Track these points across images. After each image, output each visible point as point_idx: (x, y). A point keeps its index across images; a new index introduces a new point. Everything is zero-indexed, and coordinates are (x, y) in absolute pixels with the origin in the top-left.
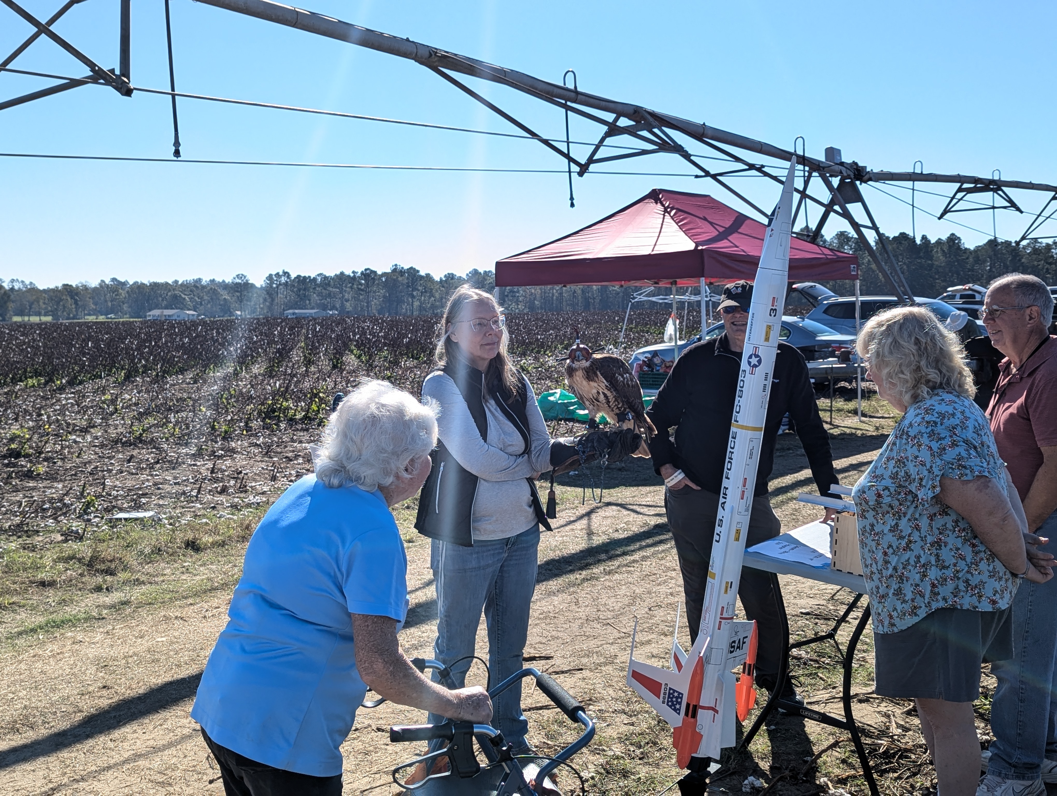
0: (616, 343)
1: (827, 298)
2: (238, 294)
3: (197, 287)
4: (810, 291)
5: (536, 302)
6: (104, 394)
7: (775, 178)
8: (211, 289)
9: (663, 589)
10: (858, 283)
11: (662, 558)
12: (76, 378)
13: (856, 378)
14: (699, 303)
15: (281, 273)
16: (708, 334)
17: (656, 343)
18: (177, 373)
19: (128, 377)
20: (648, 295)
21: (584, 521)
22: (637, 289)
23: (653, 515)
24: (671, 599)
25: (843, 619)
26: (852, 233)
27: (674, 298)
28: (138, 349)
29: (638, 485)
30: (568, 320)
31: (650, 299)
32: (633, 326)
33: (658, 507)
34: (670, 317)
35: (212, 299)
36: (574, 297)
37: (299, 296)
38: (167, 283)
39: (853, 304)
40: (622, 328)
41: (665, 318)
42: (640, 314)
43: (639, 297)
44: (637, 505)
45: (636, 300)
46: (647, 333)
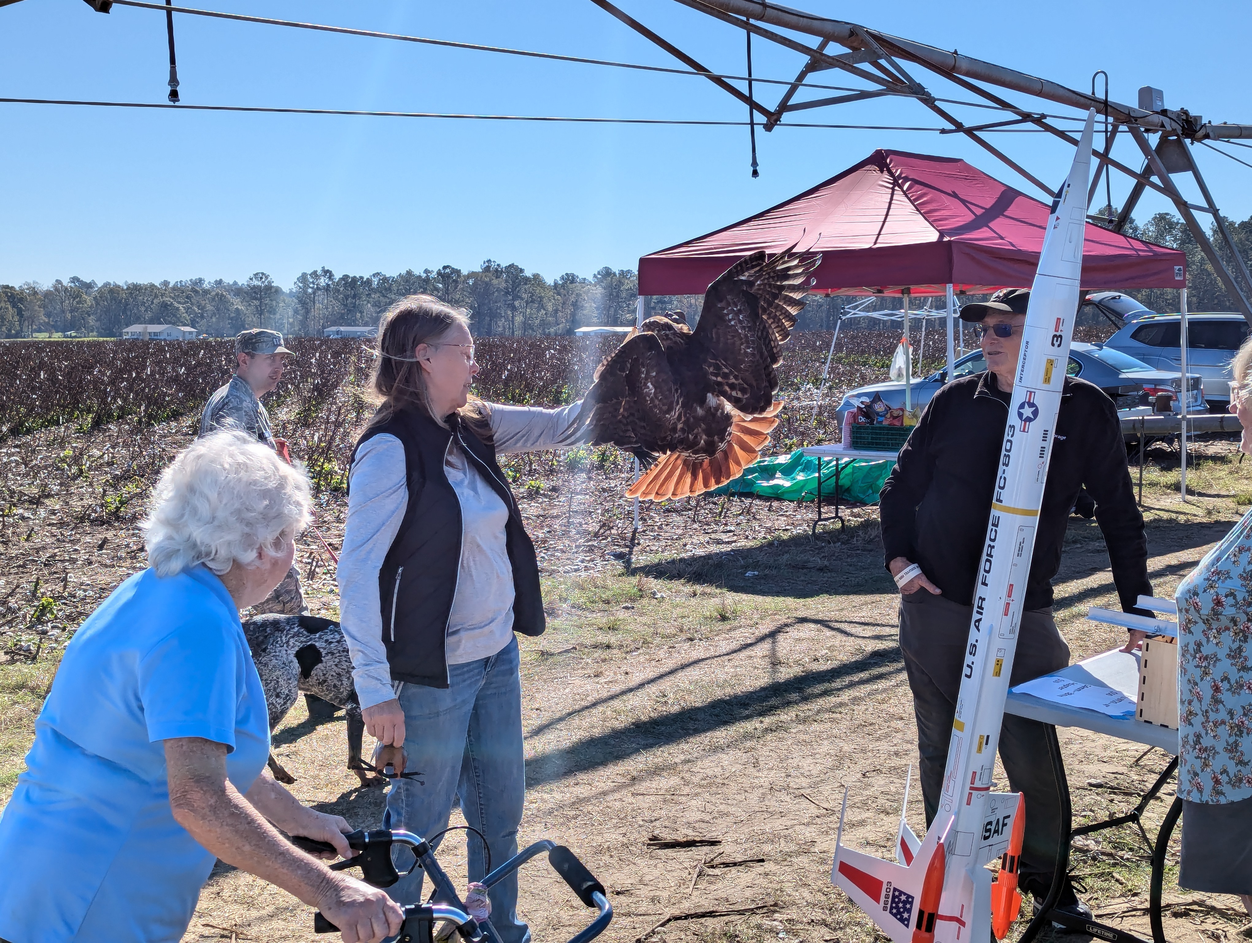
0: (817, 380)
1: (1135, 316)
2: (257, 303)
3: (196, 292)
4: (1112, 305)
6: (63, 448)
7: (1062, 134)
8: (217, 294)
9: (884, 746)
10: (1185, 293)
11: (883, 701)
12: (21, 424)
13: (1179, 436)
14: (943, 322)
15: (319, 272)
16: (956, 367)
17: (877, 381)
18: (168, 419)
19: (97, 424)
20: (867, 309)
21: (766, 646)
22: (850, 300)
23: (869, 638)
24: (896, 762)
25: (1152, 794)
26: (1177, 216)
27: (906, 314)
28: (112, 382)
29: (847, 593)
31: (869, 314)
32: (843, 355)
33: (878, 625)
34: (899, 341)
35: (218, 309)
37: (346, 305)
38: (152, 286)
39: (1176, 325)
40: (826, 358)
41: (891, 343)
42: (853, 337)
43: (853, 312)
44: (846, 622)
45: (848, 316)
46: (864, 366)
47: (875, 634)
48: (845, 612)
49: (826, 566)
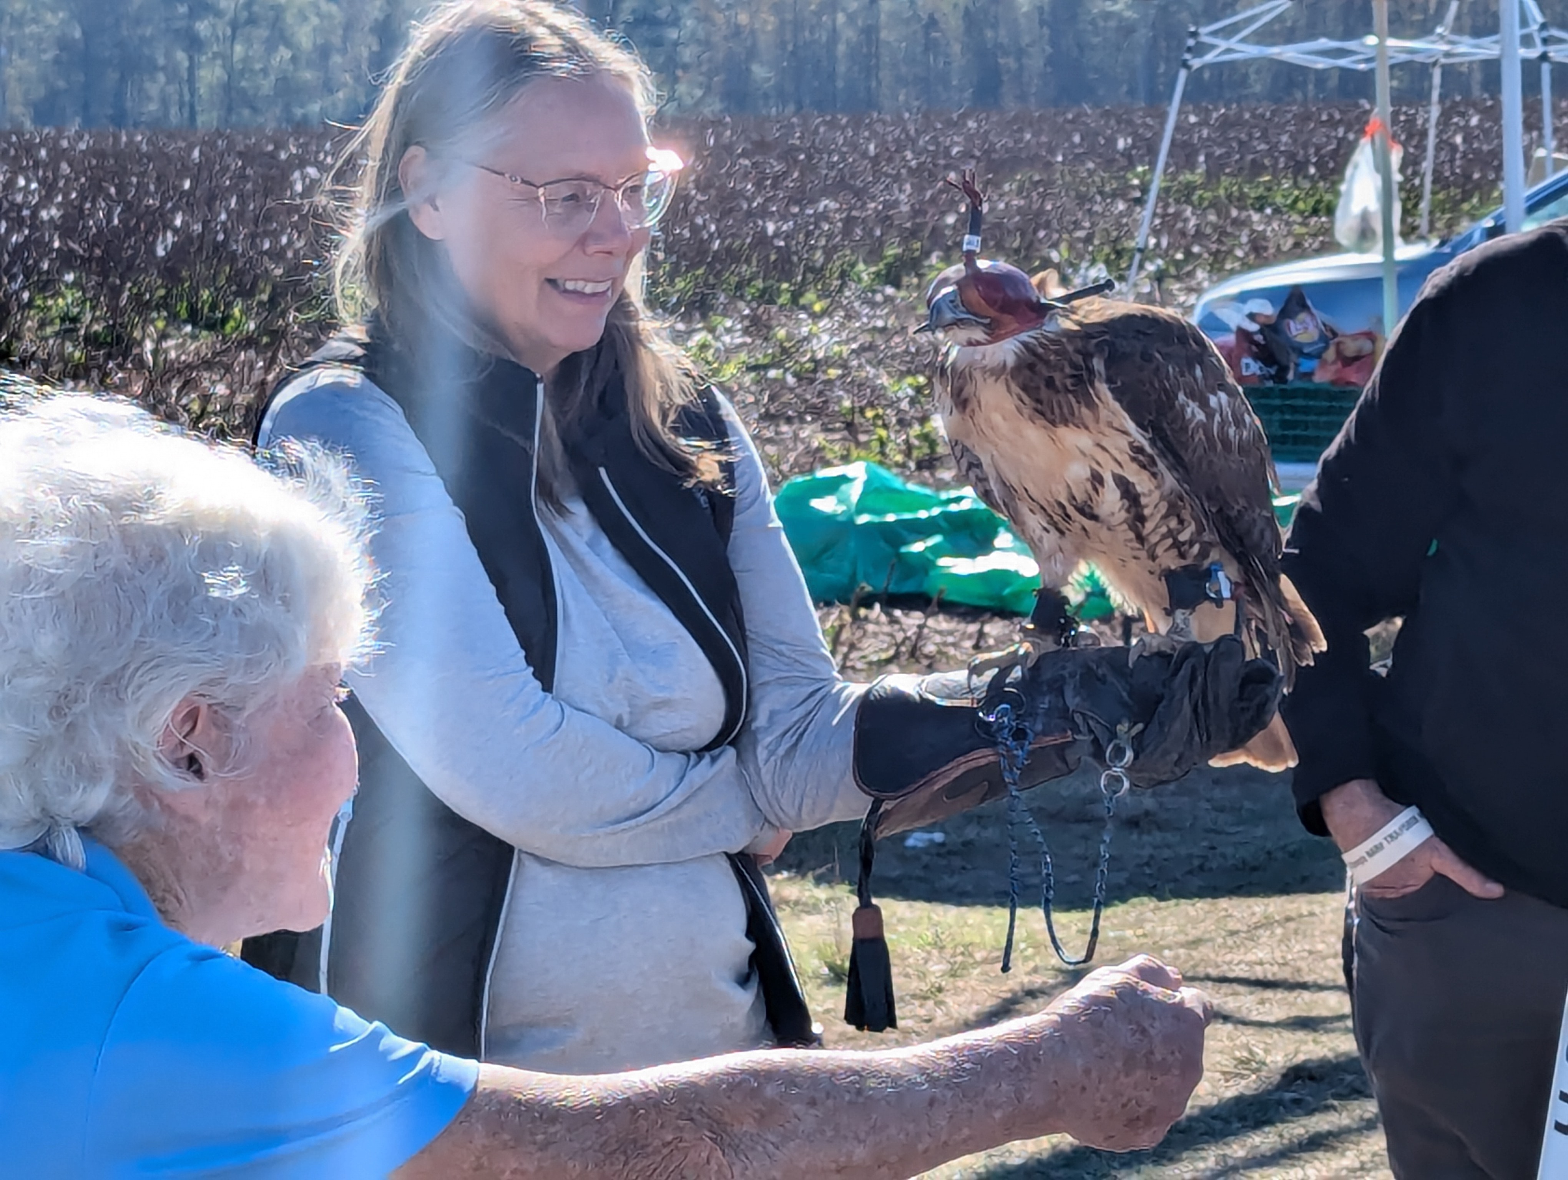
0: (1119, 254)
5: (759, 71)
16: (1533, 208)
17: (1298, 252)
20: (1265, 36)
23: (1277, 1025)
27: (1381, 48)
29: (1213, 891)
30: (900, 149)
31: (1276, 51)
32: (1197, 176)
33: (1304, 986)
34: (1362, 132)
36: (930, 46)
40: (1144, 189)
41: (1341, 141)
42: (1226, 124)
43: (1223, 44)
44: (1208, 978)
45: (1209, 58)
46: (1261, 209)
47: (1294, 1013)
48: (1204, 950)
49: (1147, 813)
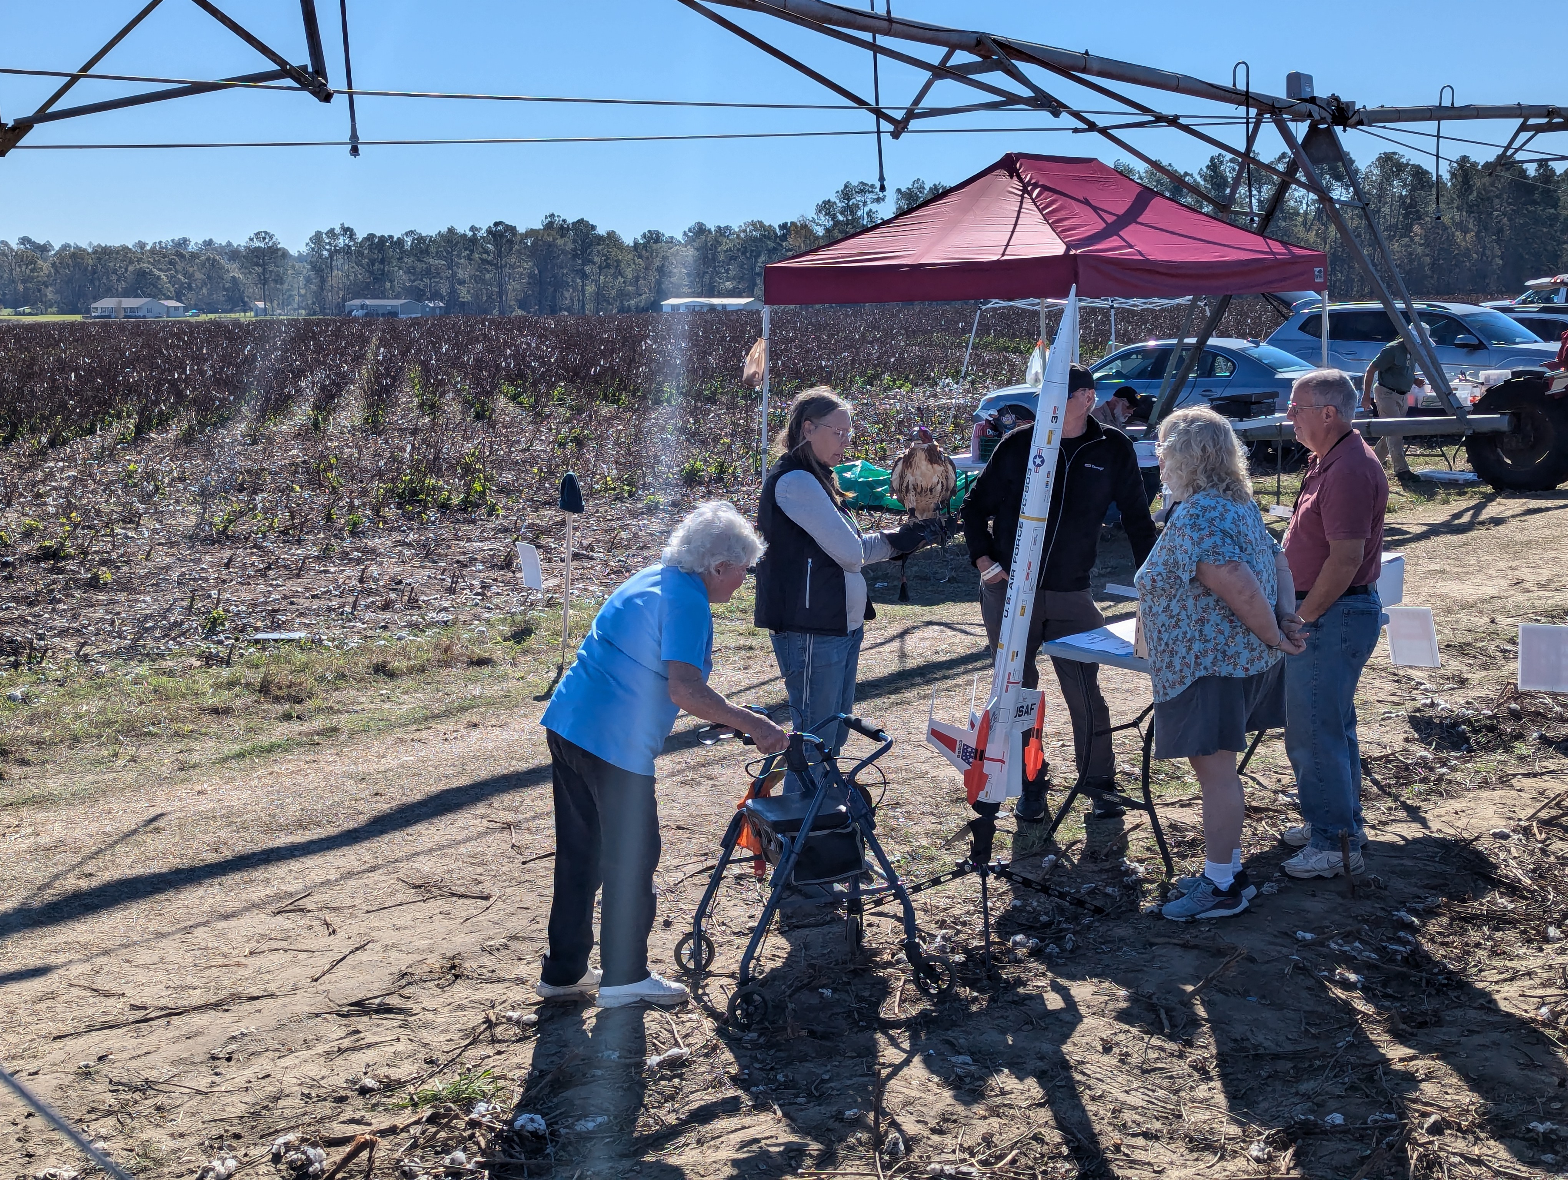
2: (259, 270)
3: (181, 256)
8: (208, 257)
15: (337, 230)
37: (372, 273)
38: (125, 248)
